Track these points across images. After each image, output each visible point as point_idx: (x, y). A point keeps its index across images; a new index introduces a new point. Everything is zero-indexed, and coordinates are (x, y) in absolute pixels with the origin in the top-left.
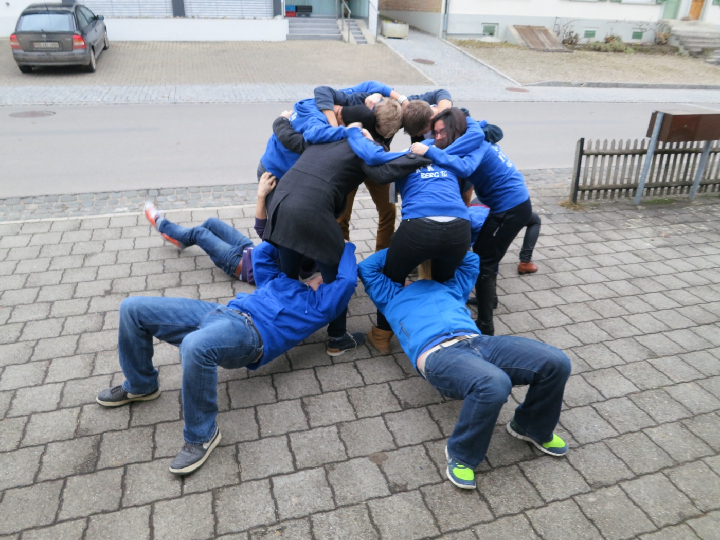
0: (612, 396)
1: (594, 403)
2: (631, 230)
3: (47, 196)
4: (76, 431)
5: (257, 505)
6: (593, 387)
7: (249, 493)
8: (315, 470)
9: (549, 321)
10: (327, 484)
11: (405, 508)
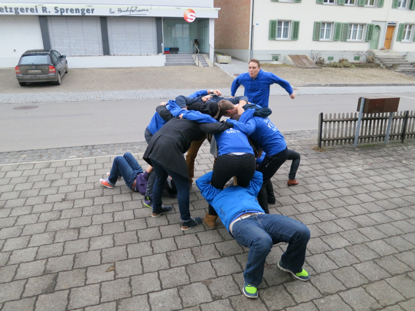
0: (336, 248)
1: (326, 251)
2: (352, 161)
3: (32, 150)
4: (44, 271)
5: (140, 308)
6: (326, 243)
7: (136, 302)
8: (172, 289)
9: (303, 210)
10: (178, 296)
11: (220, 308)
